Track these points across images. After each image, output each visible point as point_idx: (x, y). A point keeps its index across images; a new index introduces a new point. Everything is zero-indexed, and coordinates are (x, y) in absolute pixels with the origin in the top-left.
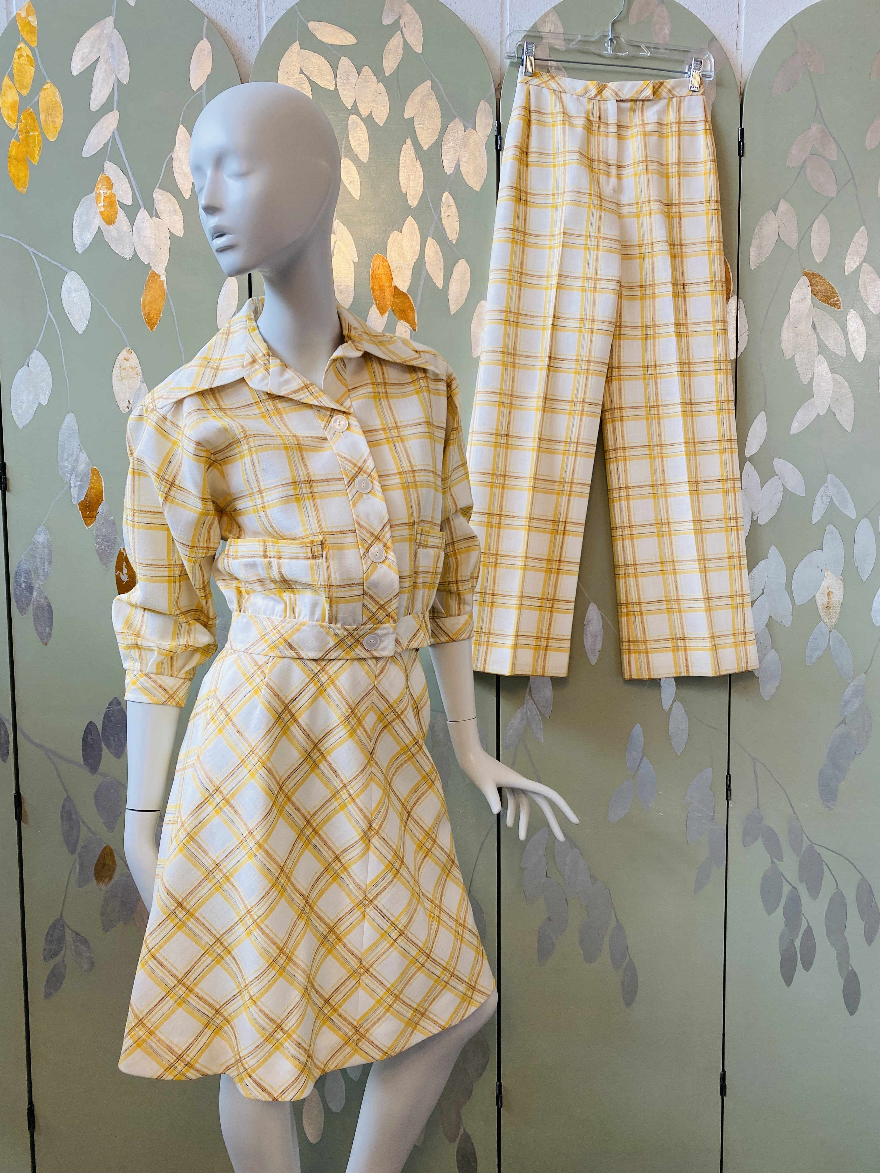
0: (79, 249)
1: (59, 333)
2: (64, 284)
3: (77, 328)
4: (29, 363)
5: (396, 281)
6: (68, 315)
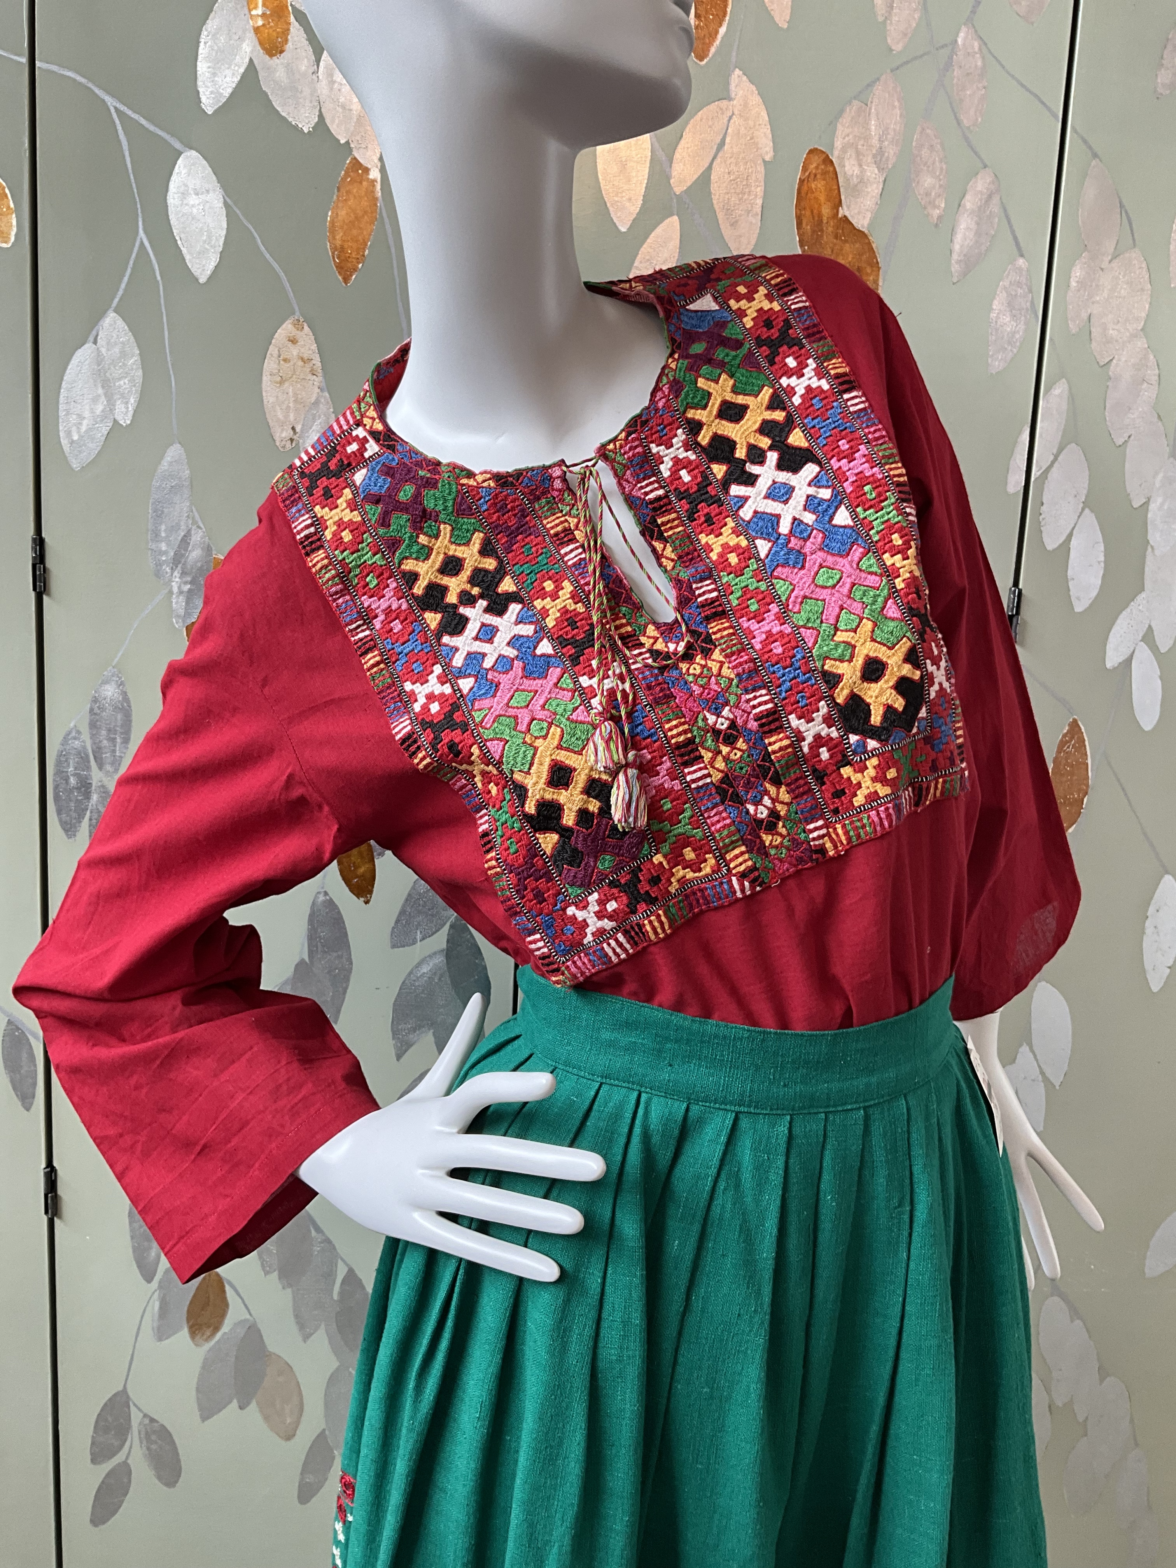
0: (209, 102)
1: (159, 278)
2: (174, 177)
3: (195, 270)
4: (97, 335)
5: (848, 207)
6: (179, 242)
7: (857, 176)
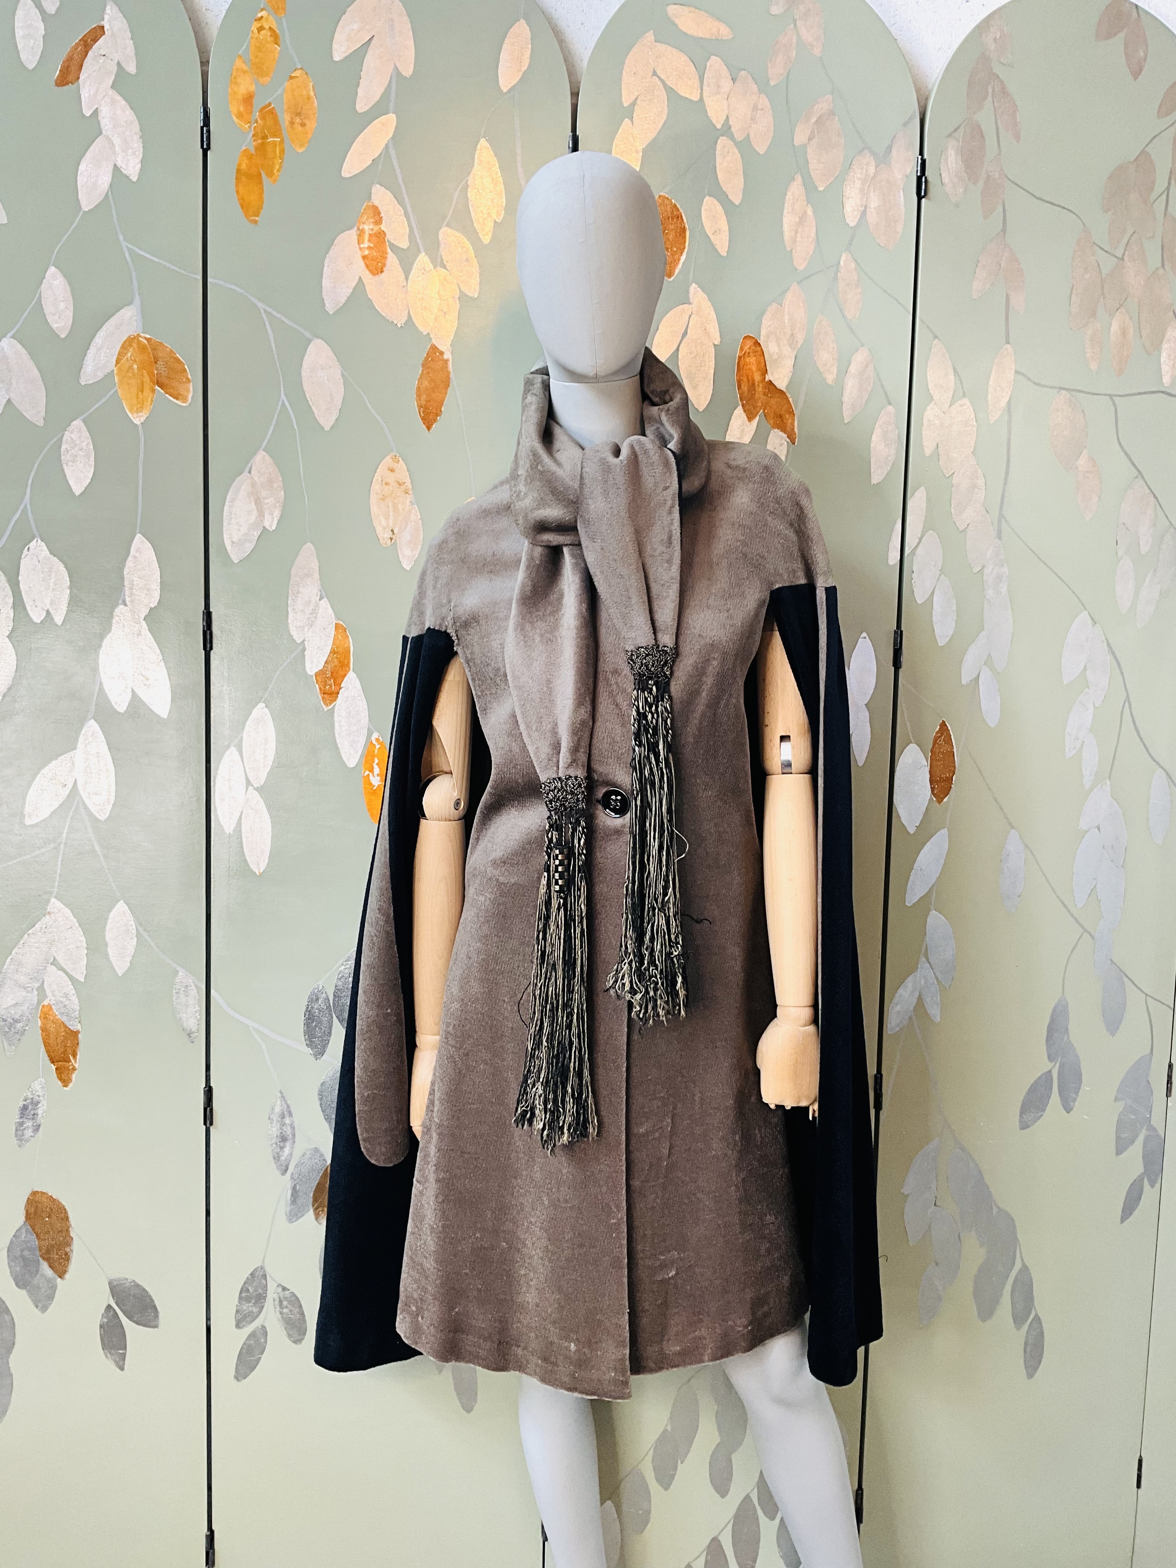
0: (330, 308)
1: (296, 427)
2: (306, 358)
3: (322, 421)
4: (251, 468)
5: (772, 375)
6: (310, 402)
7: (777, 354)
